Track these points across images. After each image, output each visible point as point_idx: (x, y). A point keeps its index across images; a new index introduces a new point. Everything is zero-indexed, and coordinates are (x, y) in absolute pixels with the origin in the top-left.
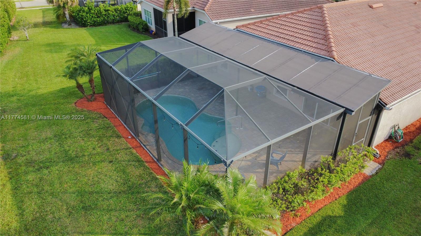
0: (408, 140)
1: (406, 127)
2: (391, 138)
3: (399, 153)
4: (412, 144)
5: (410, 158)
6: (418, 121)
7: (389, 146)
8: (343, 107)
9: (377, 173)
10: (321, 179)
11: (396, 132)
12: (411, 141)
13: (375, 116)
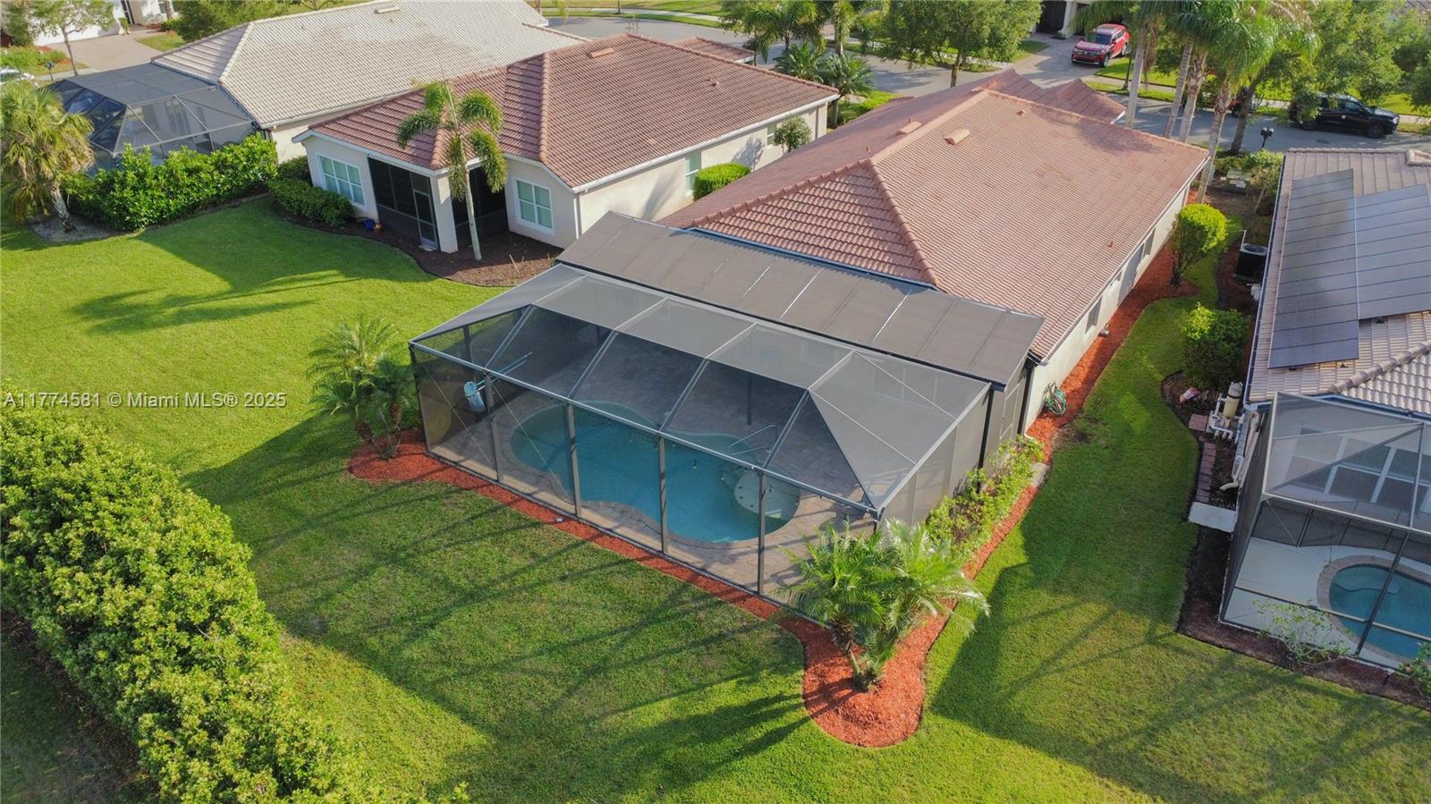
0: (1075, 408)
1: (1064, 382)
2: (1045, 411)
3: (1067, 436)
4: (1084, 414)
5: (1087, 442)
6: (1078, 365)
7: (1048, 422)
8: (988, 381)
9: (1046, 481)
10: (984, 509)
11: (1053, 397)
12: (1080, 409)
13: (1024, 381)
